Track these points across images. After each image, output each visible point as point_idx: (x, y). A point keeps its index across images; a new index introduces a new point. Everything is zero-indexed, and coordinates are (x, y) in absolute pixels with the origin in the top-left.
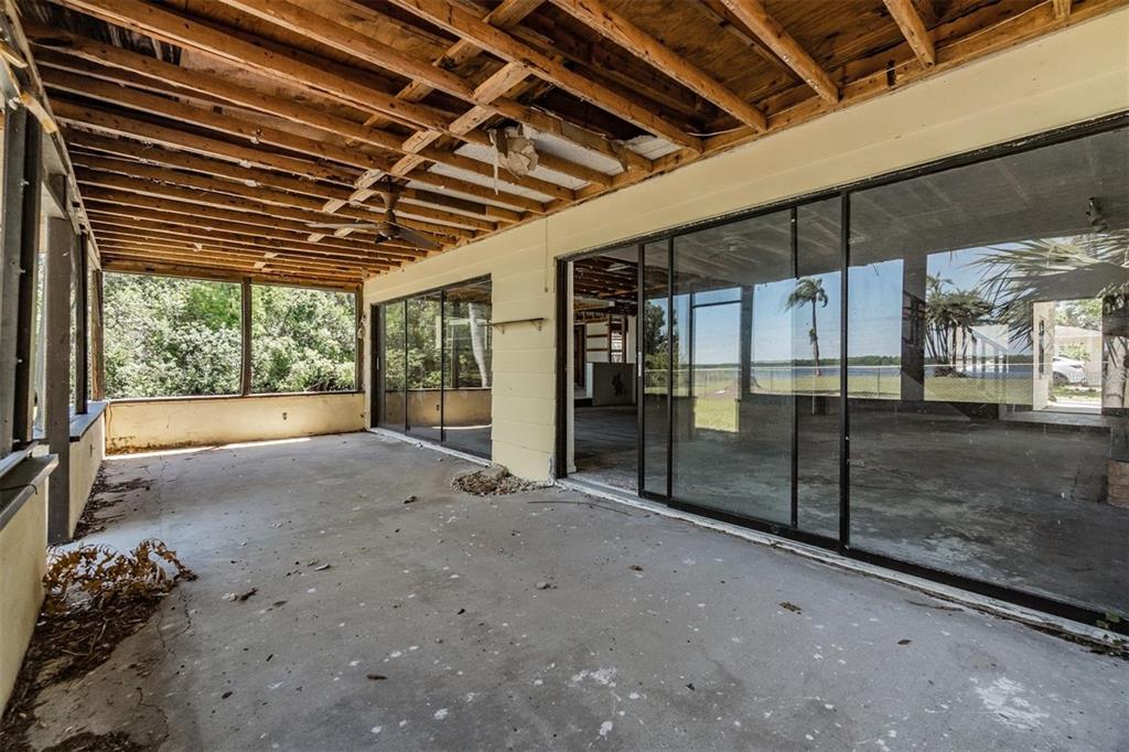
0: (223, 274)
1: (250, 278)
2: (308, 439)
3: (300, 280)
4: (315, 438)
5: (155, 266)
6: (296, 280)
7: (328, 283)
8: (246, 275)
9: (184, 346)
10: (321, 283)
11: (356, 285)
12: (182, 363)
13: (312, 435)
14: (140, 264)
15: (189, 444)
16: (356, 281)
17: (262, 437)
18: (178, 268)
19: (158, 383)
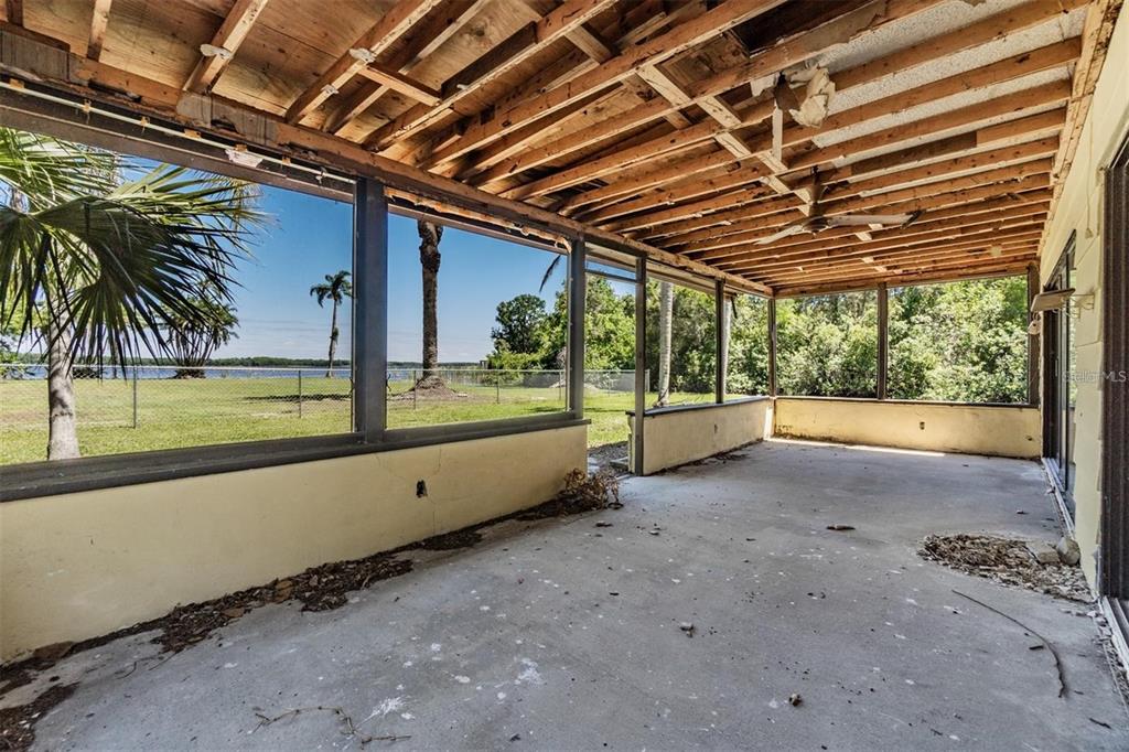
0: (859, 283)
1: (885, 283)
2: (942, 455)
3: (943, 274)
4: (949, 456)
5: (806, 288)
6: (936, 274)
7: (981, 269)
8: (882, 280)
9: (994, 349)
10: (971, 271)
11: (1026, 264)
12: (991, 367)
13: (954, 452)
14: (796, 289)
15: (830, 439)
16: (1025, 258)
17: (897, 444)
18: (824, 286)
19: (963, 386)
